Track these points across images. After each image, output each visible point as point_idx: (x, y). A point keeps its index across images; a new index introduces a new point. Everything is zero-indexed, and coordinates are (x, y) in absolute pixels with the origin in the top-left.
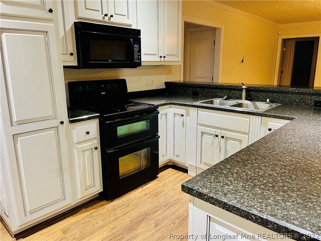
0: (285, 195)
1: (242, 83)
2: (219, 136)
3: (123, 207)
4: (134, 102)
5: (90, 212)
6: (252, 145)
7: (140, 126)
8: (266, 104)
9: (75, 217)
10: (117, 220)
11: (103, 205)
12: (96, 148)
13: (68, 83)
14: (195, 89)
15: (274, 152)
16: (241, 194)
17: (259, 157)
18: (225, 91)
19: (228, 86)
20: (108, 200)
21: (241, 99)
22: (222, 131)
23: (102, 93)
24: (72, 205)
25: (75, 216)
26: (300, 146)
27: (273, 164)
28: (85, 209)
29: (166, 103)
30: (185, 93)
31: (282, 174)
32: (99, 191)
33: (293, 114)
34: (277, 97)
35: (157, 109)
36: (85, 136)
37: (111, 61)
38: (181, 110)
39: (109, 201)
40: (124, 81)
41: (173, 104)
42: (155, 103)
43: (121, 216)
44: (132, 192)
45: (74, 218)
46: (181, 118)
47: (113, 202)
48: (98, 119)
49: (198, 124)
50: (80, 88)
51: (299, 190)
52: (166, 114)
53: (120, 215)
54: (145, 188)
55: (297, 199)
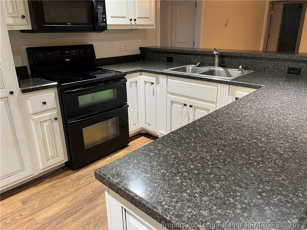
0: (206, 185)
1: (215, 49)
2: (188, 106)
3: (88, 176)
4: (102, 69)
5: (53, 182)
6: (199, 120)
7: (106, 95)
8: (238, 71)
9: (38, 188)
10: (79, 191)
11: (68, 175)
12: (56, 119)
13: (26, 48)
14: (169, 55)
15: (220, 128)
16: (156, 185)
17: (201, 134)
18: (199, 57)
19: (202, 52)
20: (73, 170)
21: (214, 66)
22: (191, 100)
23: (66, 60)
24: (34, 176)
25: (37, 186)
26: (253, 121)
27: (212, 143)
28: (49, 179)
29: (135, 70)
30: (160, 59)
31: (216, 157)
32: (63, 161)
33: (262, 82)
34: (250, 63)
35: (125, 77)
36: (42, 106)
37: (70, 25)
38: (151, 78)
39: (75, 171)
40: (91, 46)
41: (143, 72)
42: (123, 70)
43: (83, 187)
44: (100, 161)
45: (36, 188)
46: (151, 86)
47: (79, 172)
48: (56, 88)
49: (168, 93)
50: (39, 55)
51: (226, 179)
52: (136, 82)
53: (83, 185)
54: (114, 157)
55: (219, 191)
